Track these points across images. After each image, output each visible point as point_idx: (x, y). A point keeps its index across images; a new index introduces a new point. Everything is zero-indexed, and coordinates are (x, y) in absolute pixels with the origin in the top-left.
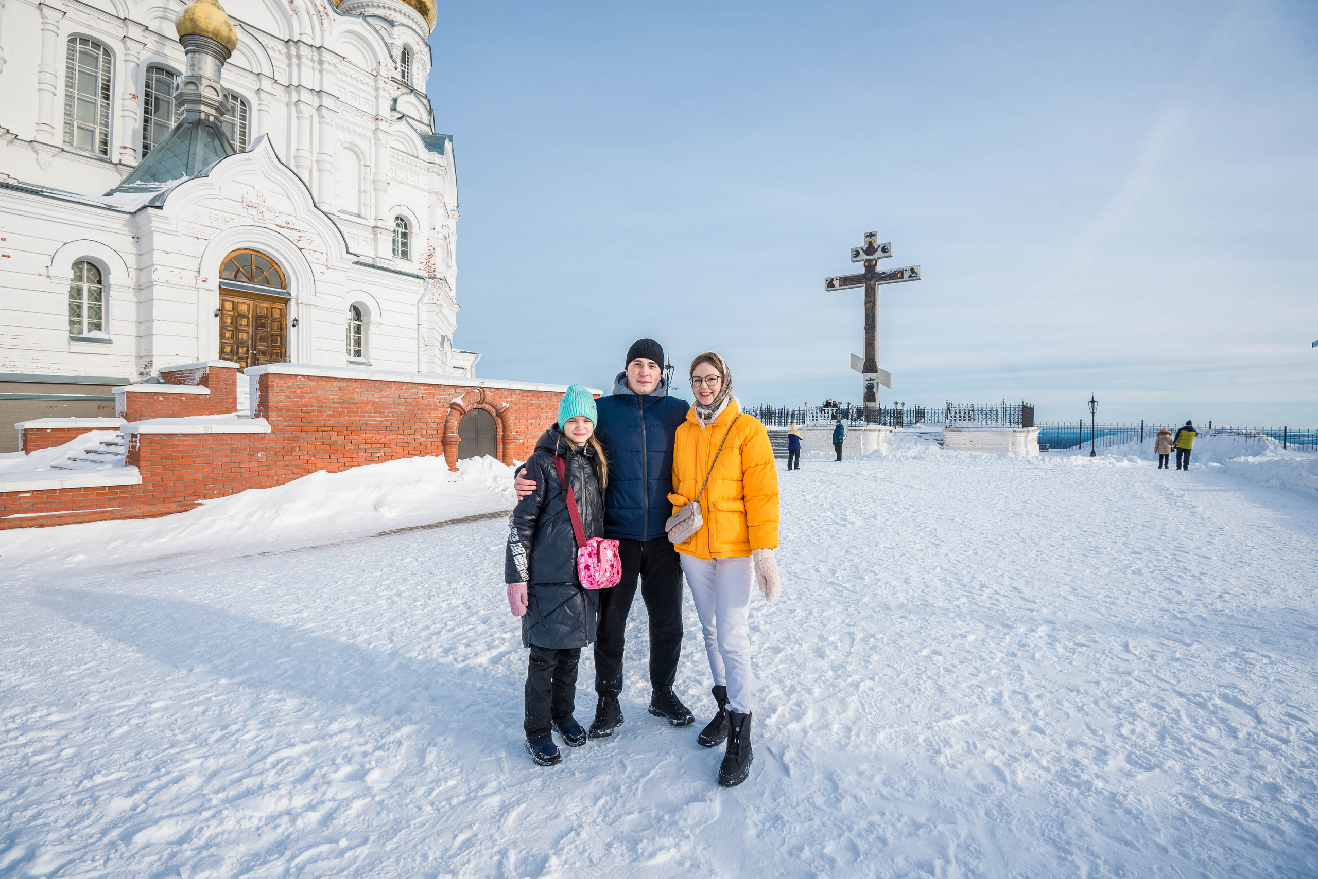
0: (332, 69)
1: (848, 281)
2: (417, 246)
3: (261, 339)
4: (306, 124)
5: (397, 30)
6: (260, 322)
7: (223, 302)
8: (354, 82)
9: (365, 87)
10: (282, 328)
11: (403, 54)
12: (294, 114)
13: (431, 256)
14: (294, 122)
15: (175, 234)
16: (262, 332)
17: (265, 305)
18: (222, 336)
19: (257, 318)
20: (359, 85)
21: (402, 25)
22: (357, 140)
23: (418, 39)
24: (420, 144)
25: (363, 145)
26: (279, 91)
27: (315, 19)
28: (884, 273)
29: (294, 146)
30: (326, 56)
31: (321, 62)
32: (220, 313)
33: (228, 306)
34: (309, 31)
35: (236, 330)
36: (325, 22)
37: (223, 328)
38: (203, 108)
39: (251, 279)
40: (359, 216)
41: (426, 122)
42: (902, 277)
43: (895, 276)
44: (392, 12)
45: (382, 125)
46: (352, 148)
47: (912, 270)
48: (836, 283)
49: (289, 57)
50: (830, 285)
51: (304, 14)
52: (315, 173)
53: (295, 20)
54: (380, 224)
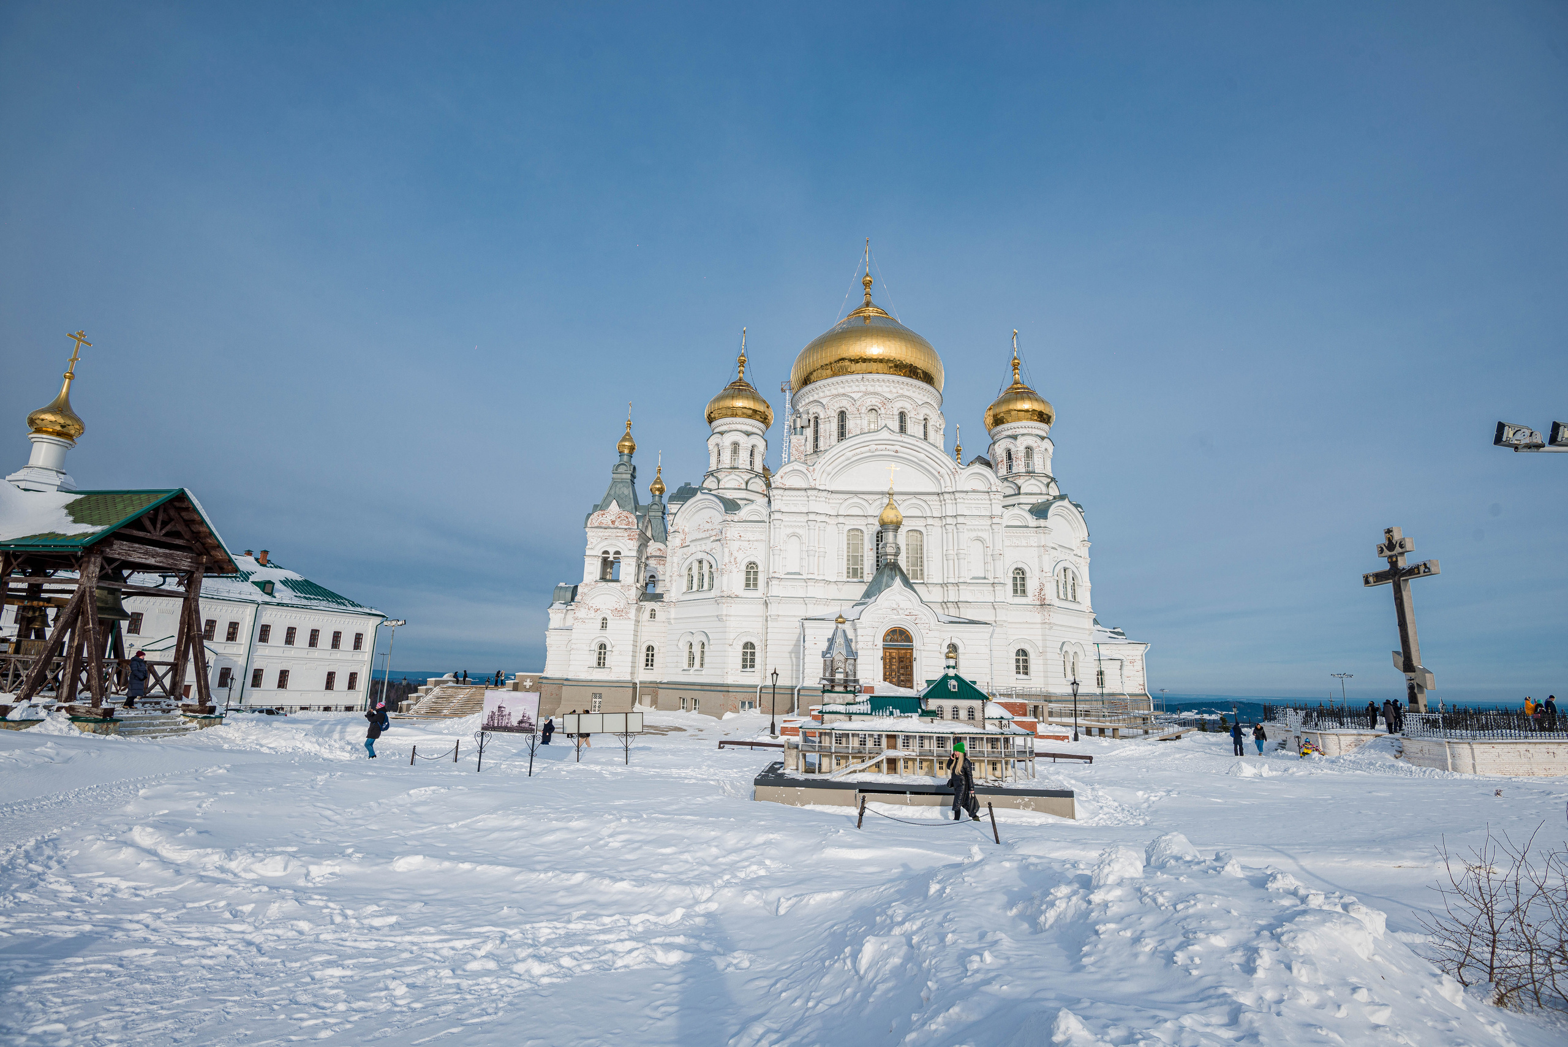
0: (962, 501)
1: (1380, 577)
2: (1032, 585)
3: (902, 668)
4: (950, 535)
5: (1020, 439)
6: (901, 660)
7: (885, 653)
8: (977, 502)
9: (984, 502)
10: (911, 662)
11: (1027, 453)
12: (944, 531)
13: (1041, 590)
14: (945, 535)
15: (865, 628)
16: (902, 664)
17: (903, 651)
18: (885, 668)
19: (899, 658)
20: (980, 502)
21: (1023, 435)
22: (980, 534)
23: (1035, 439)
24: (1028, 516)
25: (984, 535)
26: (937, 522)
27: (952, 476)
28: (1404, 569)
29: (945, 549)
30: (957, 495)
31: (956, 499)
32: (884, 658)
33: (888, 654)
34: (949, 484)
35: (891, 665)
36: (957, 476)
37: (885, 665)
38: (889, 557)
39: (897, 641)
40: (985, 578)
41: (1044, 492)
42: (1419, 573)
43: (1413, 572)
44: (1017, 430)
45: (995, 520)
46: (978, 539)
47: (1425, 564)
48: (1371, 579)
49: (941, 501)
50: (1367, 582)
51: (946, 477)
52: (956, 561)
53: (942, 481)
54: (996, 581)
